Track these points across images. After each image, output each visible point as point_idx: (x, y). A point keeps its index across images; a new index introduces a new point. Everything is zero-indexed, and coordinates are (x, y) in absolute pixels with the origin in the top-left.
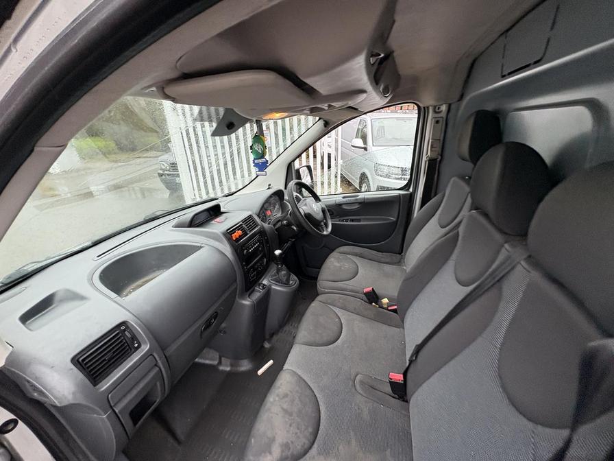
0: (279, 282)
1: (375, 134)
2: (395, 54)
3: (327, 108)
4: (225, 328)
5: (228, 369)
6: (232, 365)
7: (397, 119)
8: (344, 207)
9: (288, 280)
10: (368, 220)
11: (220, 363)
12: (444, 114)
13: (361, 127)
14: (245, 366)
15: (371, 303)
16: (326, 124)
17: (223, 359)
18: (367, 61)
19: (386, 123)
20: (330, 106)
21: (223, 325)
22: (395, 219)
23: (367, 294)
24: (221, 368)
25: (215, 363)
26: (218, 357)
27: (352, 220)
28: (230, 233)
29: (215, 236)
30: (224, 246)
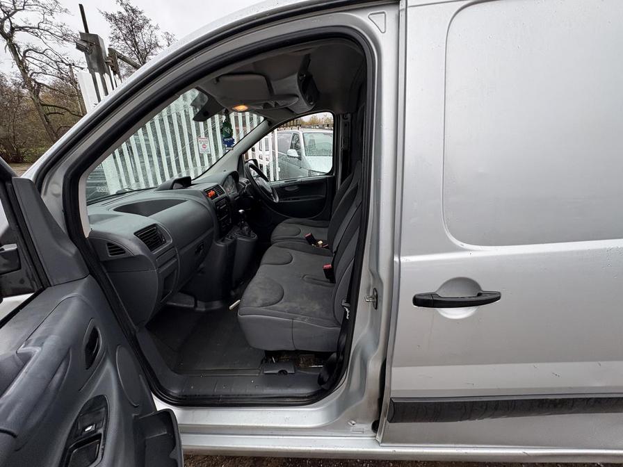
0: (243, 234)
1: (307, 145)
2: (314, 77)
3: (274, 106)
4: (202, 268)
5: (204, 309)
6: (206, 307)
7: (324, 134)
8: (287, 189)
9: (249, 233)
10: (305, 198)
11: (196, 306)
12: (349, 120)
13: (294, 142)
14: (217, 305)
15: (311, 244)
16: (270, 123)
17: (198, 302)
18: (298, 77)
19: (316, 137)
20: (276, 104)
21: (202, 266)
22: (324, 196)
23: (307, 238)
24: (197, 309)
25: (193, 306)
26: (193, 301)
27: (294, 199)
28: (207, 191)
29: (196, 194)
30: (203, 200)
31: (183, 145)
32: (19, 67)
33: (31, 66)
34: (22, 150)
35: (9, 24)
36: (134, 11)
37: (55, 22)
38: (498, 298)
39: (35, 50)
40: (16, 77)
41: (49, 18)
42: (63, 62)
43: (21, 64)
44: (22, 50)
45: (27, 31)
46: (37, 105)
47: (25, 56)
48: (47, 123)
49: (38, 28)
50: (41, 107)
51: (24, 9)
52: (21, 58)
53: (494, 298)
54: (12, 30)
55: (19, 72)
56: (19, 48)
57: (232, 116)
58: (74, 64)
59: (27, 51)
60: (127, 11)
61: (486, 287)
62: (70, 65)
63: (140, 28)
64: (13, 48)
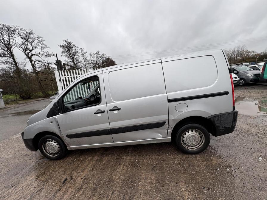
28: (85, 99)
29: (83, 100)
30: (84, 101)
31: (80, 91)
32: (32, 67)
33: (36, 66)
34: (31, 94)
35: (30, 54)
36: (70, 43)
37: (45, 51)
38: (121, 109)
39: (38, 61)
40: (32, 70)
41: (43, 50)
42: (46, 63)
43: (33, 66)
44: (34, 61)
45: (36, 55)
46: (37, 78)
47: (34, 63)
48: (40, 84)
49: (39, 54)
50: (38, 79)
51: (35, 49)
52: (33, 64)
53: (120, 109)
54: (31, 55)
55: (32, 68)
56: (33, 61)
57: (90, 83)
58: (49, 63)
59: (35, 61)
60: (67, 43)
61: (119, 107)
62: (48, 63)
63: (72, 48)
64: (31, 61)
